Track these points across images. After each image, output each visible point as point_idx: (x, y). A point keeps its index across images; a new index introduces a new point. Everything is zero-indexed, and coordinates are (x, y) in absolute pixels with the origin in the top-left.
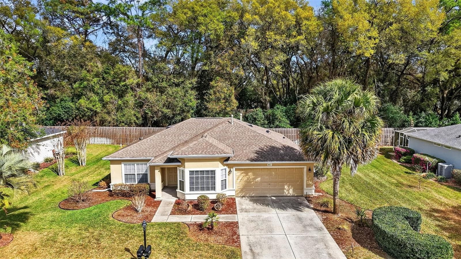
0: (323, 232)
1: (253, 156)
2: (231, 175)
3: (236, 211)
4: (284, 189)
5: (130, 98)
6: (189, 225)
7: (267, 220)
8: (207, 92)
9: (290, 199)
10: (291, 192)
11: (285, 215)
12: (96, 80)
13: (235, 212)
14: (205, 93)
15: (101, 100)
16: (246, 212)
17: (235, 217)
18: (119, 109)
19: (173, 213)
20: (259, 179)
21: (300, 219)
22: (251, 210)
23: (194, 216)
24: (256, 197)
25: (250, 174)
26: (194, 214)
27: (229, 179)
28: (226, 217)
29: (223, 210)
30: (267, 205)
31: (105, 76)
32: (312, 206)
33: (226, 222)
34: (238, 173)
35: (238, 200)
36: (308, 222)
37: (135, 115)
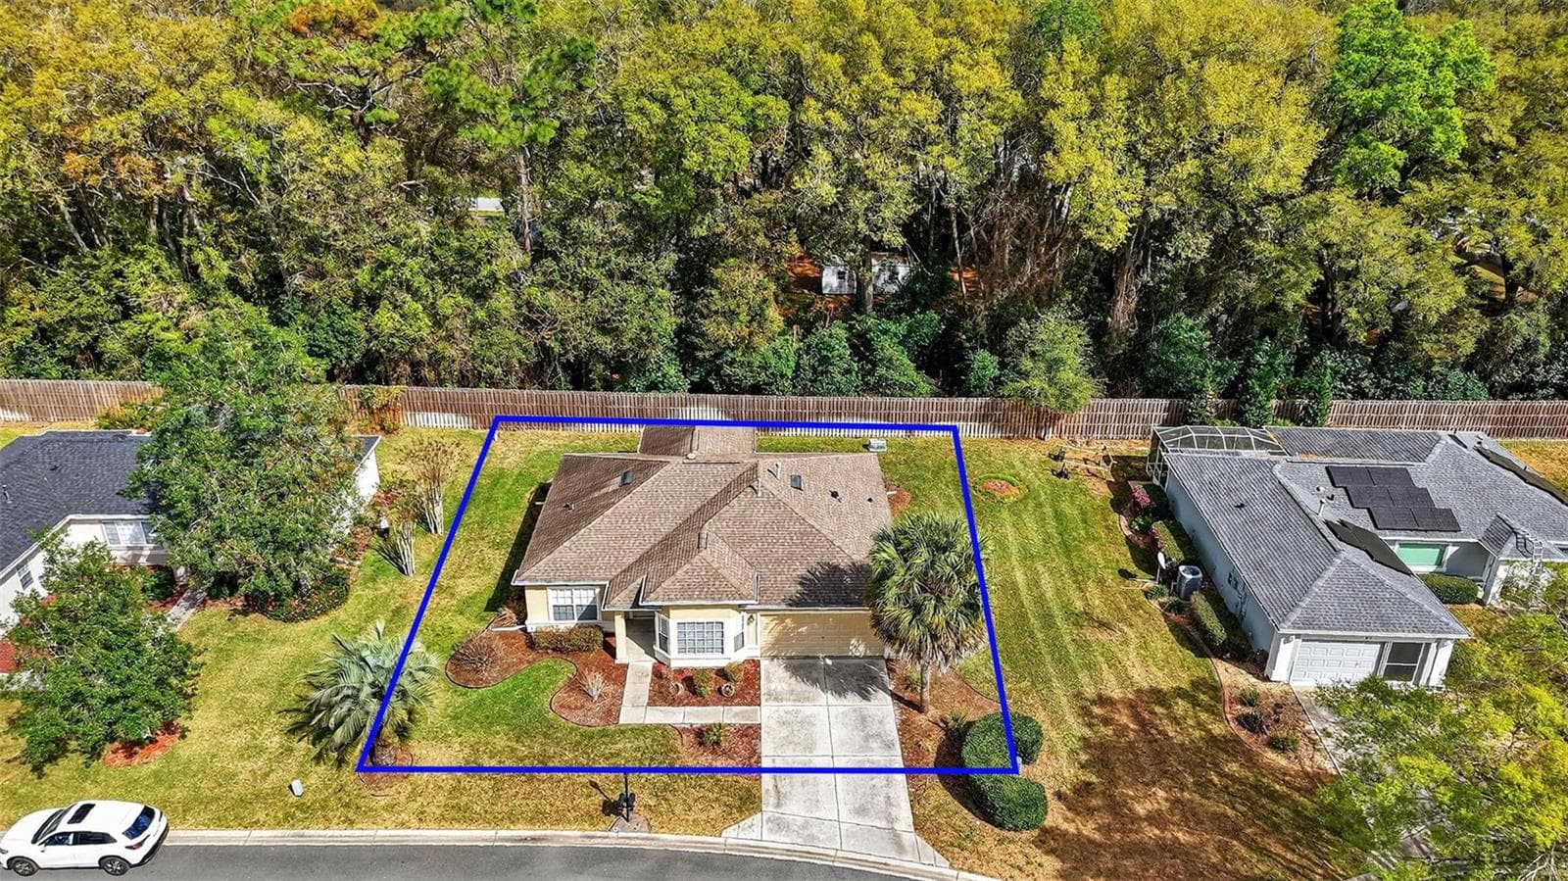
0: (892, 753)
1: (794, 589)
2: (753, 625)
3: (759, 698)
4: (849, 644)
5: (503, 301)
6: (681, 732)
7: (807, 722)
8: (703, 291)
9: (859, 665)
10: (862, 648)
11: (841, 709)
12: (414, 263)
13: (755, 701)
14: (698, 294)
15: (432, 311)
16: (776, 699)
17: (756, 712)
18: (477, 326)
19: (652, 703)
20: (804, 629)
21: (863, 719)
22: (784, 696)
23: (688, 708)
24: (799, 658)
25: (788, 621)
26: (687, 704)
27: (749, 630)
28: (742, 712)
29: (736, 696)
30: (815, 682)
31: (438, 252)
32: (891, 688)
33: (742, 725)
34: (766, 620)
35: (764, 663)
36: (874, 728)
37: (519, 344)
